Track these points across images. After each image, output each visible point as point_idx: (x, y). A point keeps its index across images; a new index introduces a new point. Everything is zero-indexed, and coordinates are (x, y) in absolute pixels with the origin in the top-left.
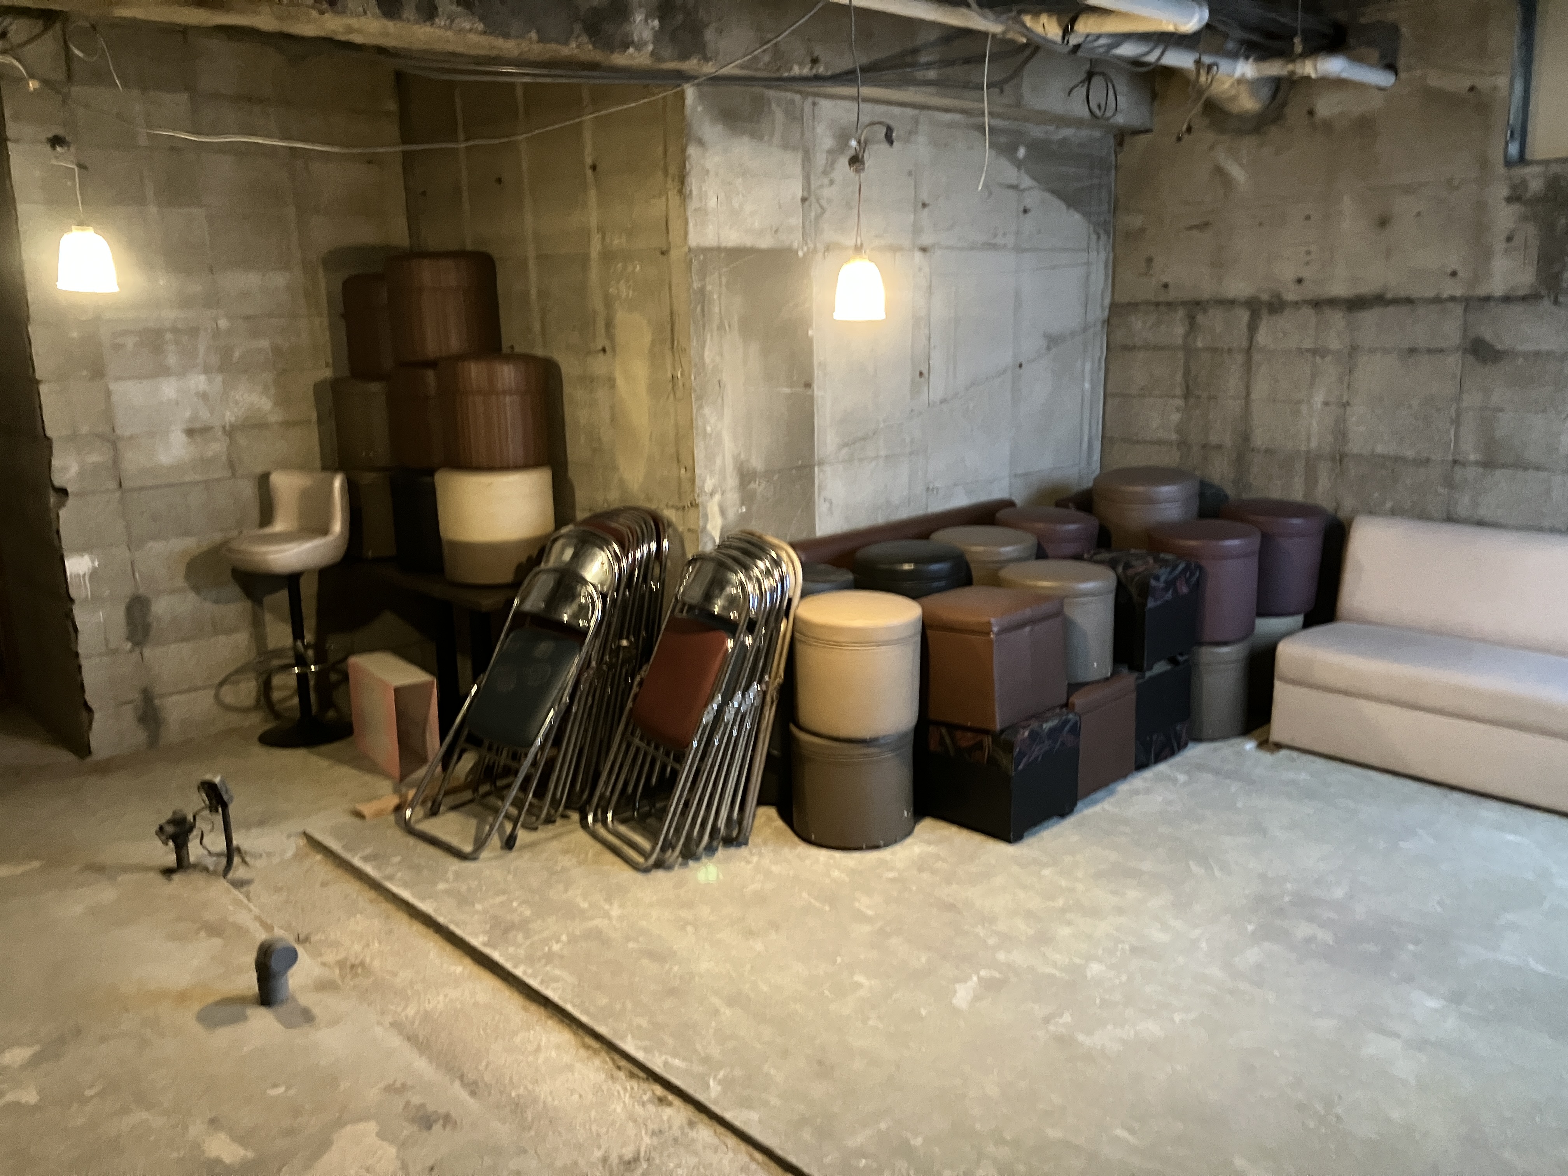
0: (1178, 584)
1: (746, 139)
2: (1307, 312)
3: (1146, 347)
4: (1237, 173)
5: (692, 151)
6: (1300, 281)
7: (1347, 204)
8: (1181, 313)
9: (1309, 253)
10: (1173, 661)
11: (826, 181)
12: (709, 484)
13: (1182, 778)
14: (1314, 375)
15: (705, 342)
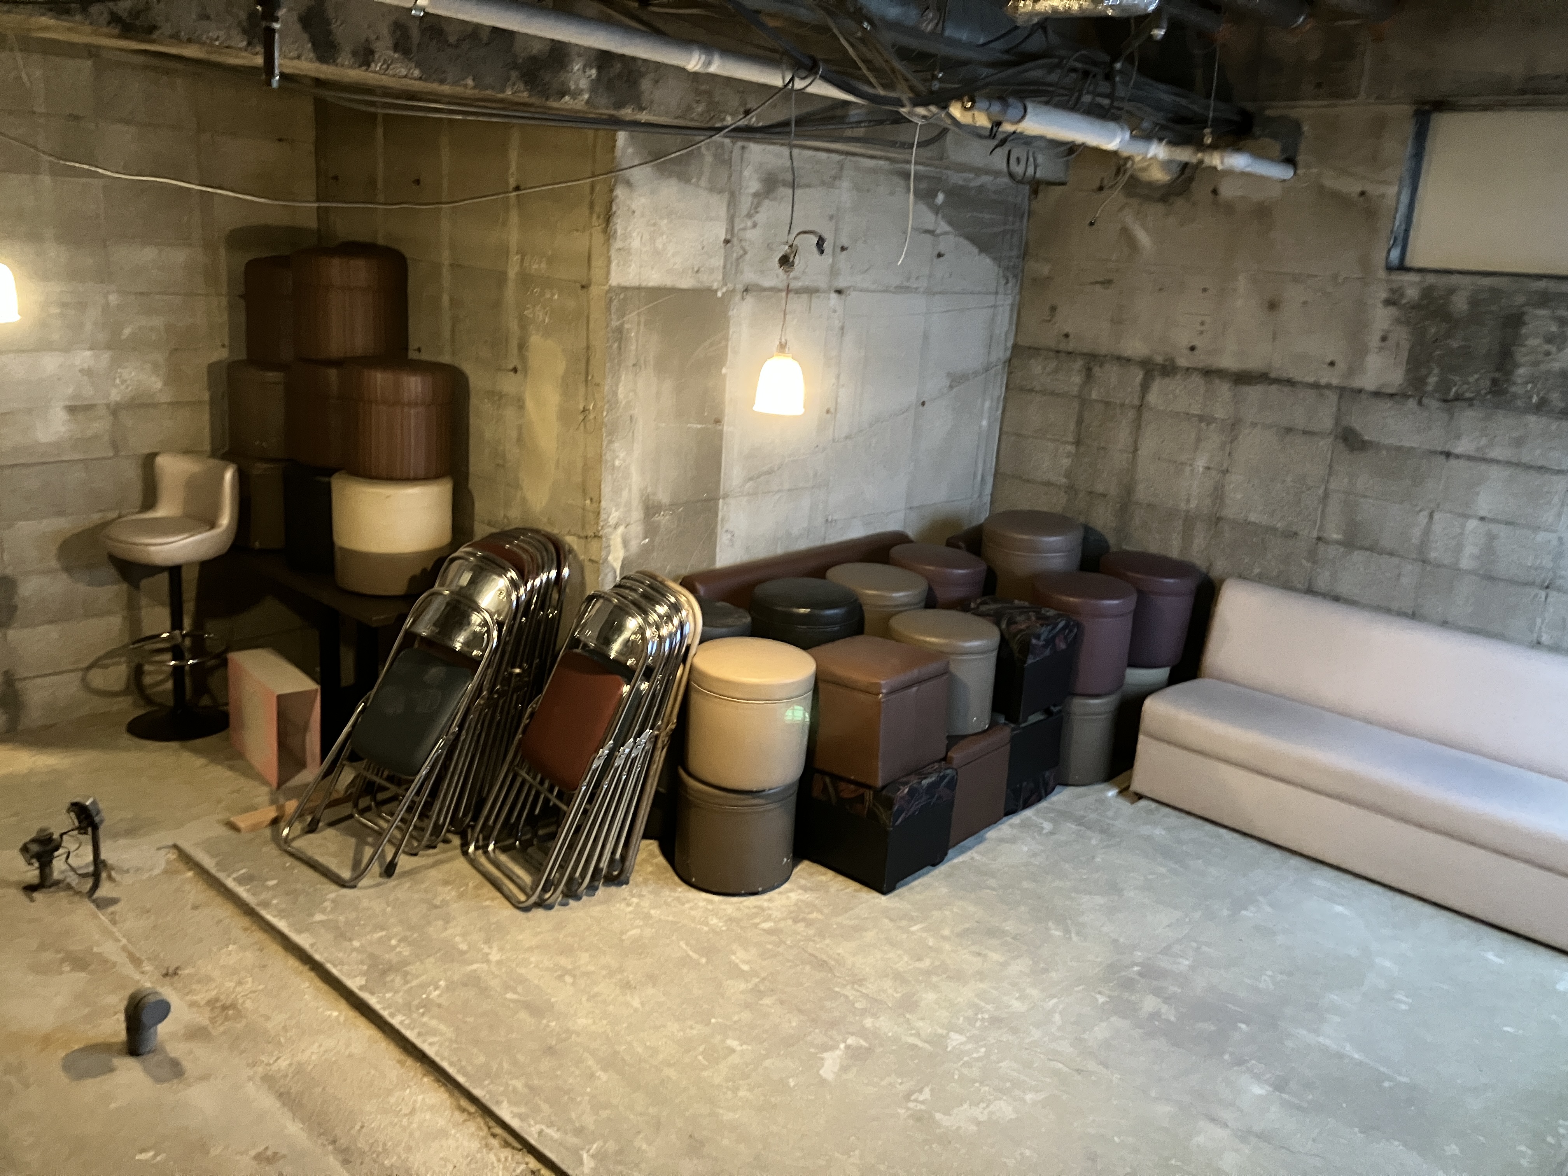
0: (1057, 640)
1: (673, 181)
2: (1197, 380)
3: (1043, 392)
4: (1143, 238)
5: (620, 192)
6: (1193, 349)
7: (1242, 283)
8: (1079, 364)
9: (1202, 324)
10: (1048, 712)
11: (749, 223)
12: (614, 516)
13: (1047, 826)
14: (1198, 440)
15: (619, 377)
